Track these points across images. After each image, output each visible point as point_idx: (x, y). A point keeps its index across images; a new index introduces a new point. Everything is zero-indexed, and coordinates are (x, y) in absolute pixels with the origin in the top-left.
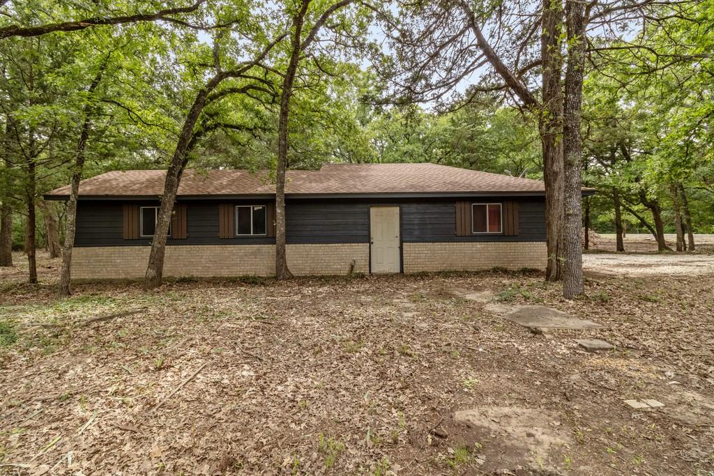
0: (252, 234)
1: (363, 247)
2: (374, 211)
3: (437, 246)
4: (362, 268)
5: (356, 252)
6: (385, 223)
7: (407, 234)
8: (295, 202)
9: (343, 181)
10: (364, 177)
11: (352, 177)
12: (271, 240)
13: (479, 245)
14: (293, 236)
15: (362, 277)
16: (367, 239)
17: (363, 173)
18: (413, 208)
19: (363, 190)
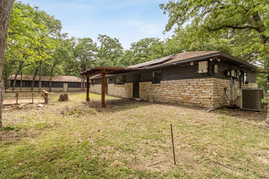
0: (45, 86)
1: (62, 88)
2: (64, 84)
3: (73, 88)
4: (62, 90)
5: (61, 89)
6: (66, 86)
7: (68, 87)
8: (53, 82)
9: (59, 79)
10: (63, 79)
11: (60, 79)
12: (49, 87)
13: (78, 88)
14: (52, 87)
15: (62, 91)
16: (63, 87)
17: (62, 78)
18: (70, 83)
19: (63, 81)
